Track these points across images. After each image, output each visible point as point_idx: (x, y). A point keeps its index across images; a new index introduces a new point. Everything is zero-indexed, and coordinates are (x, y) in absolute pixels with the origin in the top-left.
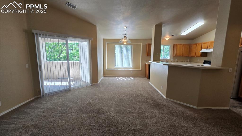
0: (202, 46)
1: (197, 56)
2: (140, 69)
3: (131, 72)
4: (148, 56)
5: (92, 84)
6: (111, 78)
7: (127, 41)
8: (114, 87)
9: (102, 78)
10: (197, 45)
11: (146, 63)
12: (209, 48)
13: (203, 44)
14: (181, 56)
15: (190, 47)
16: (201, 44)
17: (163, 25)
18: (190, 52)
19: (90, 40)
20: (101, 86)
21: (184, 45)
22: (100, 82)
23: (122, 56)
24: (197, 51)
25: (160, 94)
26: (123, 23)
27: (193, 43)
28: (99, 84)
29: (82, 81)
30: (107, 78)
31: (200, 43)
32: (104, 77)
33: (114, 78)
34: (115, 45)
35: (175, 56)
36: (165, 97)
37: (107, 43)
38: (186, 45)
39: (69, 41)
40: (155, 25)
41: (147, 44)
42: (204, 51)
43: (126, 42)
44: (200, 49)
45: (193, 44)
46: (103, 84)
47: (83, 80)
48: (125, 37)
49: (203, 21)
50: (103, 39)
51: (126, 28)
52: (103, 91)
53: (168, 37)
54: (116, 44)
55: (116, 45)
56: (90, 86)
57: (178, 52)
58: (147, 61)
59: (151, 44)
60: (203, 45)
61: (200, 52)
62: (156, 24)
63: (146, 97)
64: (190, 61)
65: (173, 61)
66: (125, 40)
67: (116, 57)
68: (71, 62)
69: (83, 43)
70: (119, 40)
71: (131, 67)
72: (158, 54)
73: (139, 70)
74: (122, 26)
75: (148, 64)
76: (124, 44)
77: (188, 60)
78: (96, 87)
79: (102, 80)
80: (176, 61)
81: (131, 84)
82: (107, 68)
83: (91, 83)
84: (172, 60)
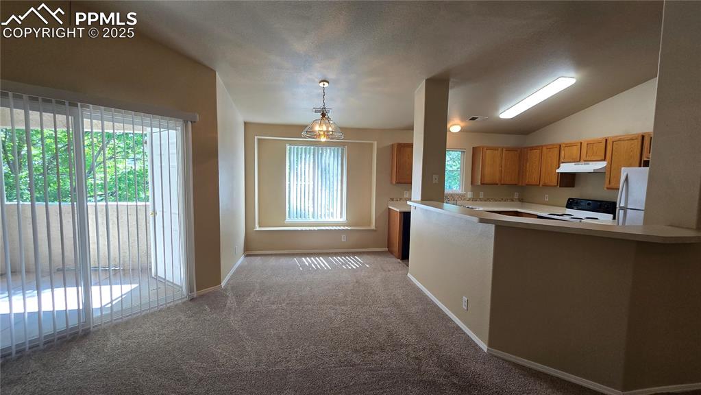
0: (562, 153)
1: (545, 185)
2: (373, 227)
3: (344, 238)
4: (398, 183)
5: (195, 294)
6: (273, 261)
7: (330, 129)
8: (284, 300)
9: (241, 260)
10: (544, 149)
11: (391, 207)
12: (585, 161)
13: (562, 148)
14: (497, 184)
15: (520, 155)
16: (558, 147)
17: (452, 80)
18: (521, 171)
19: (186, 122)
20: (231, 302)
21: (504, 150)
22: (228, 283)
23: (312, 183)
24: (543, 170)
25: (458, 328)
26: (317, 65)
27: (531, 146)
28: (225, 290)
29: (157, 278)
30: (257, 261)
31: (553, 145)
32: (247, 256)
33: (284, 261)
34: (288, 147)
35: (479, 184)
36: (484, 347)
37: (258, 139)
38: (509, 150)
39: (86, 121)
40: (428, 81)
41: (393, 145)
42: (566, 168)
43: (327, 134)
44: (555, 163)
45: (532, 148)
46: (240, 292)
47: (161, 274)
48: (323, 115)
49: (573, 74)
50: (245, 123)
51: (326, 84)
52: (237, 327)
53: (458, 124)
54: (291, 143)
55: (290, 145)
56: (184, 303)
57: (488, 170)
58: (392, 200)
59: (411, 146)
60: (564, 150)
61: (558, 171)
62: (430, 76)
63: (410, 349)
64: (522, 200)
65: (474, 199)
66: (324, 128)
67: (289, 184)
68: (125, 203)
69: (164, 133)
70: (303, 127)
71: (341, 220)
72: (435, 178)
73: (369, 228)
74: (310, 77)
75: (398, 210)
76: (318, 144)
77: (516, 196)
78: (209, 310)
79: (237, 272)
80: (481, 200)
81: (346, 284)
82: (259, 223)
83: (190, 290)
84: (469, 195)
